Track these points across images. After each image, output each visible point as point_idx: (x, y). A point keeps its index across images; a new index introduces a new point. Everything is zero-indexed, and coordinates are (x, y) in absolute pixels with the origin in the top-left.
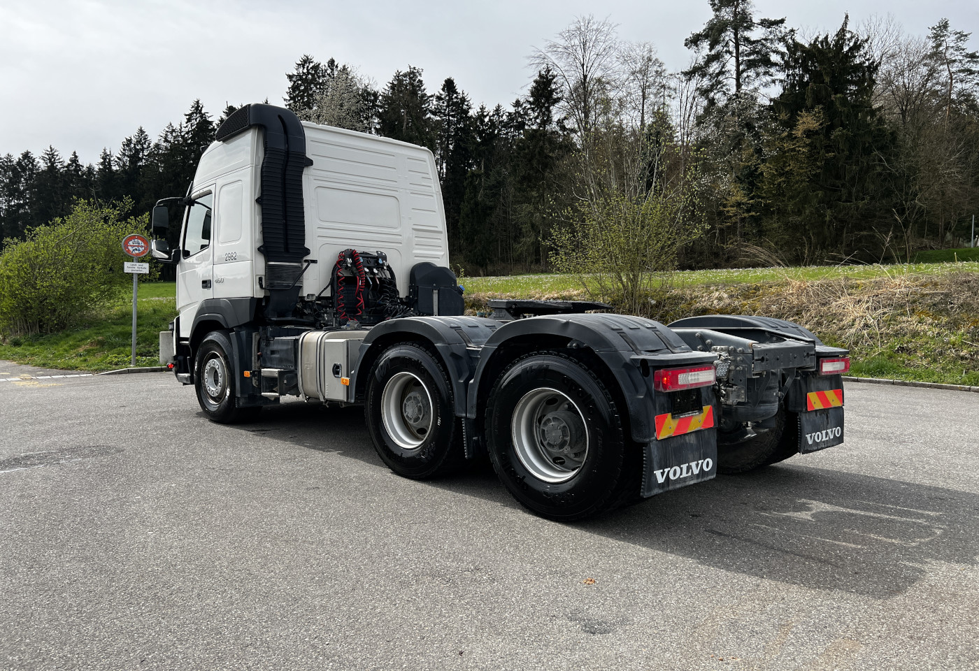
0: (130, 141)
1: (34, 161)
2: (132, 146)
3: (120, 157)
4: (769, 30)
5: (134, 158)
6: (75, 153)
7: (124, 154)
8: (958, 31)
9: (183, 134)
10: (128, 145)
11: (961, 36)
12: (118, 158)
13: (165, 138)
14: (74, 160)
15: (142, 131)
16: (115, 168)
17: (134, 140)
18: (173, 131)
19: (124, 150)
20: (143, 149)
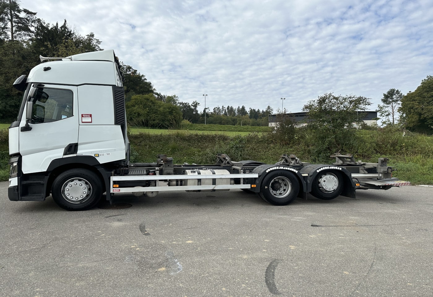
4: (28, 15)
8: (97, 39)
11: (98, 42)
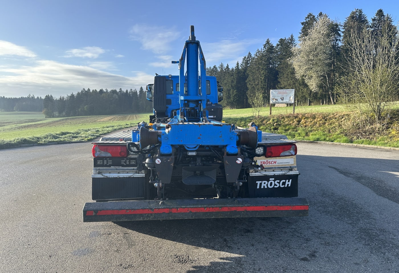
0: (245, 58)
1: (217, 68)
2: (246, 59)
3: (242, 64)
5: (247, 63)
6: (228, 64)
7: (243, 62)
9: (262, 52)
10: (244, 59)
12: (241, 64)
13: (256, 55)
14: (228, 67)
15: (250, 53)
16: (240, 68)
17: (247, 57)
18: (259, 52)
19: (243, 61)
20: (249, 60)
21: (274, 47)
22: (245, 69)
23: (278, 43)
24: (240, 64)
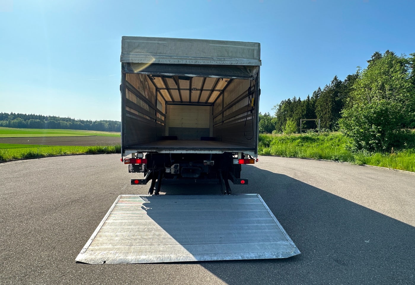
21: (342, 82)
22: (315, 102)
23: (346, 79)
24: (310, 98)
